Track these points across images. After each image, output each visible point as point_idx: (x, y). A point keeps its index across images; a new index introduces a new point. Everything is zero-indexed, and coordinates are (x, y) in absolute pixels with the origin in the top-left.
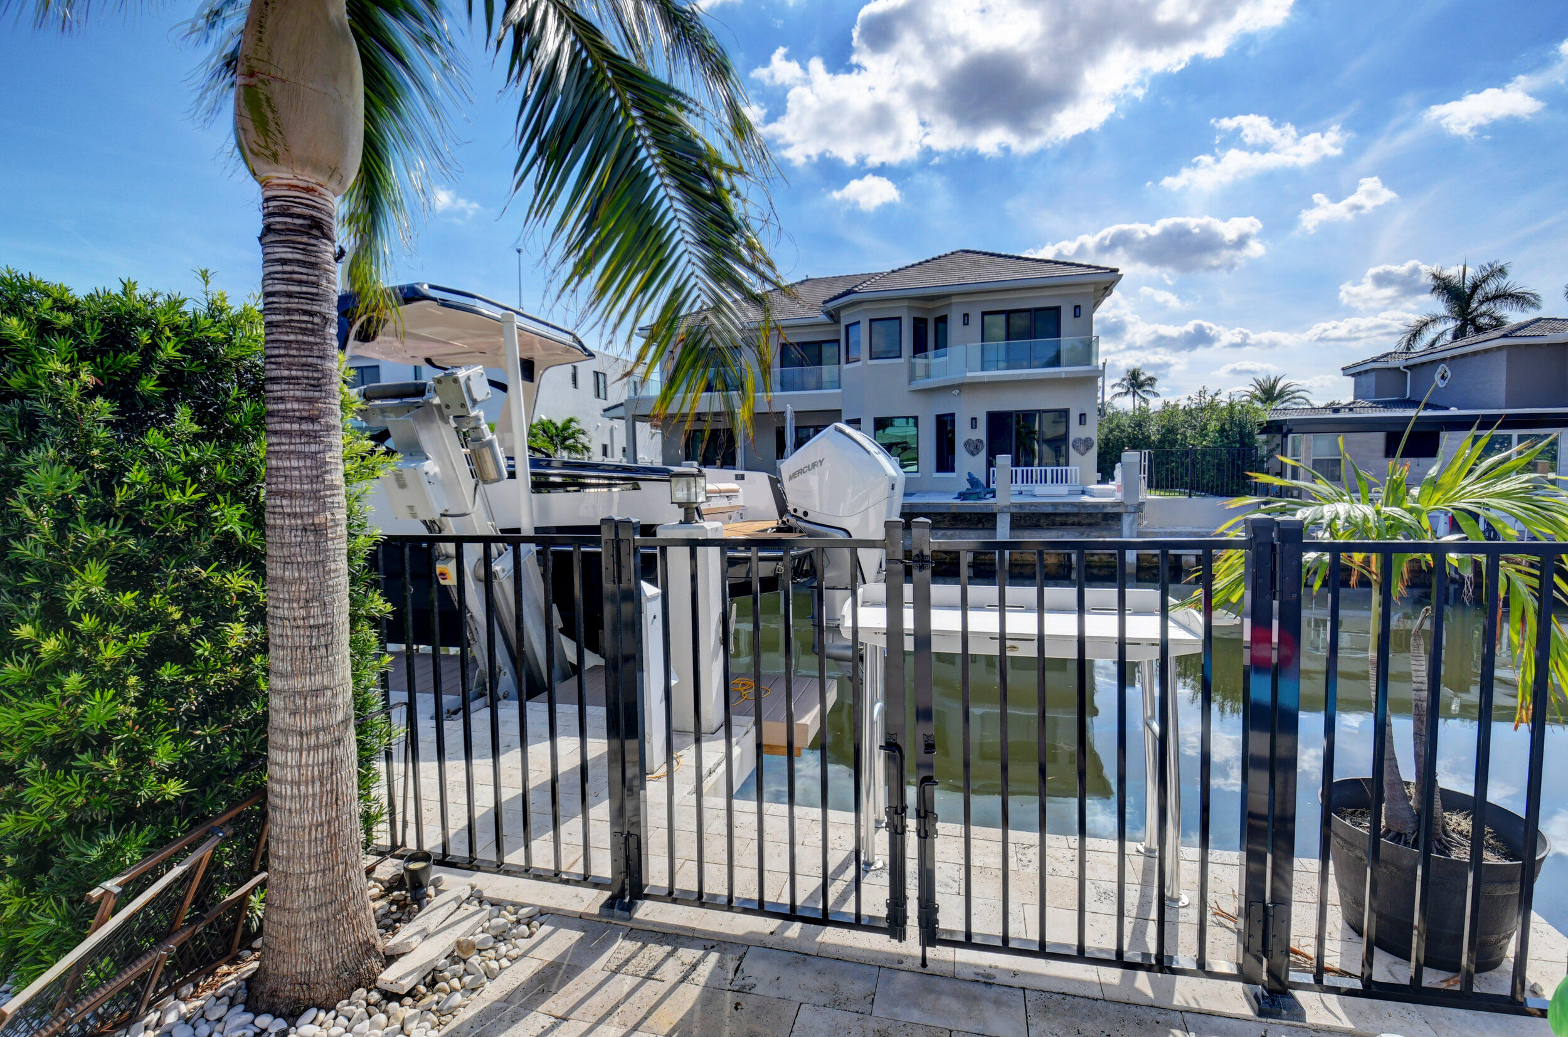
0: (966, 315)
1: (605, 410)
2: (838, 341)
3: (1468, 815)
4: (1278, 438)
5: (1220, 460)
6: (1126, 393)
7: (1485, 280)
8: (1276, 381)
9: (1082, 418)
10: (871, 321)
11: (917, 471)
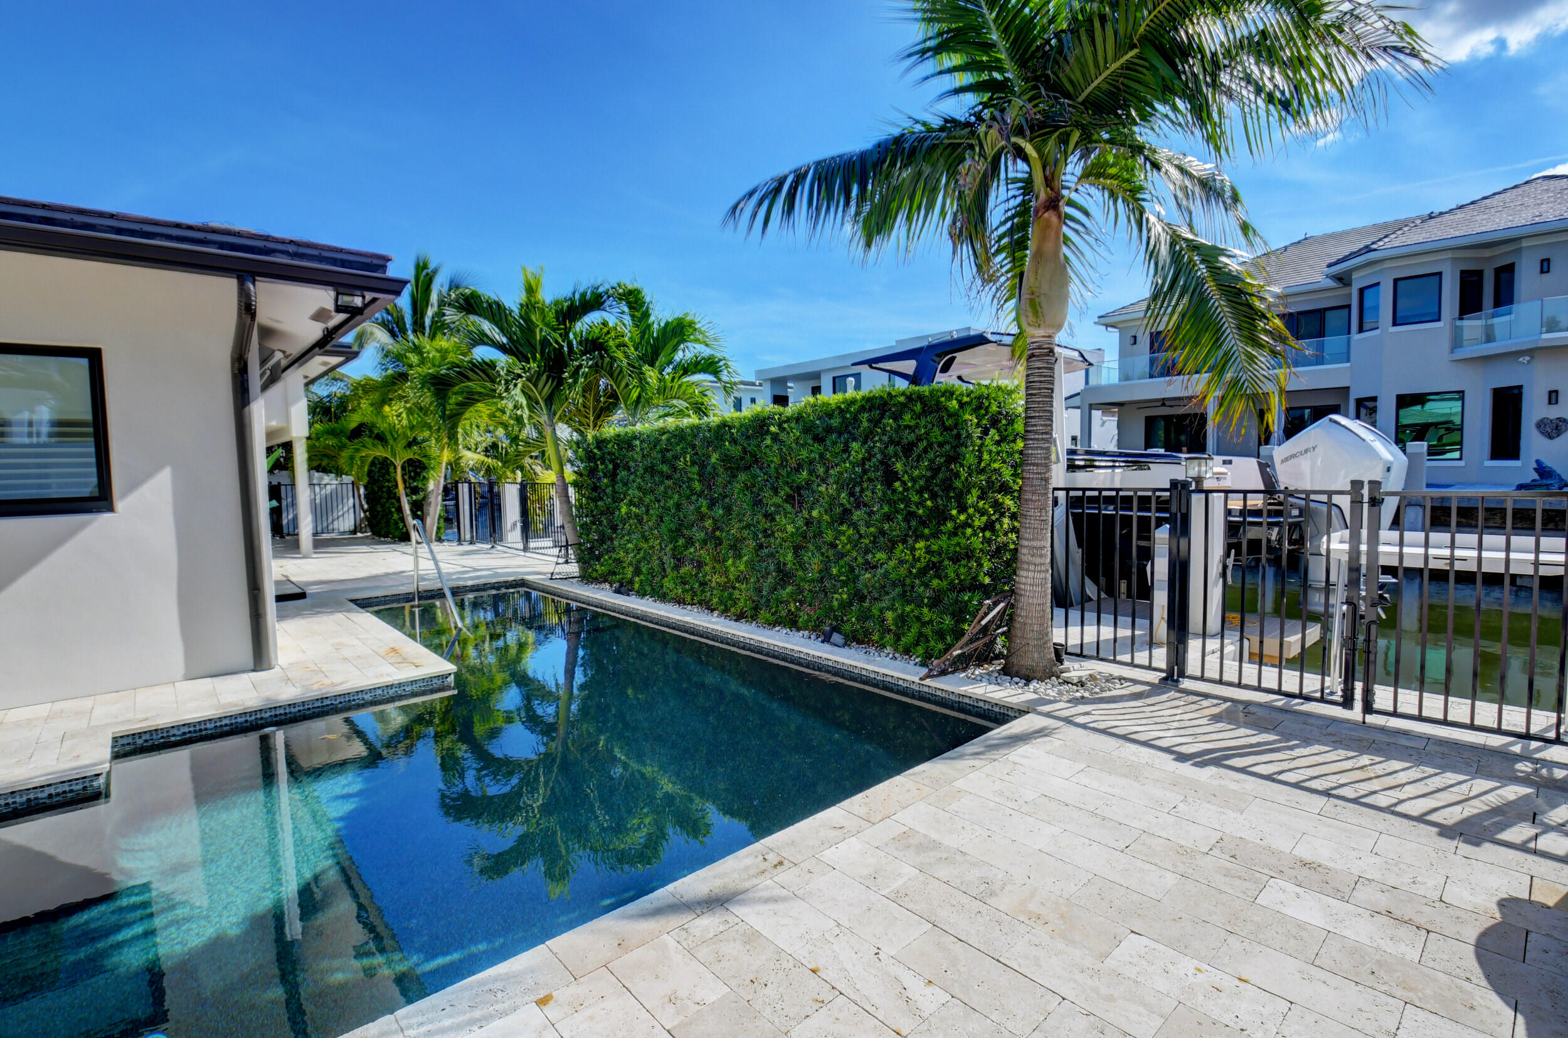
0: (1547, 260)
2: (1349, 307)
10: (1397, 280)
11: (1460, 459)
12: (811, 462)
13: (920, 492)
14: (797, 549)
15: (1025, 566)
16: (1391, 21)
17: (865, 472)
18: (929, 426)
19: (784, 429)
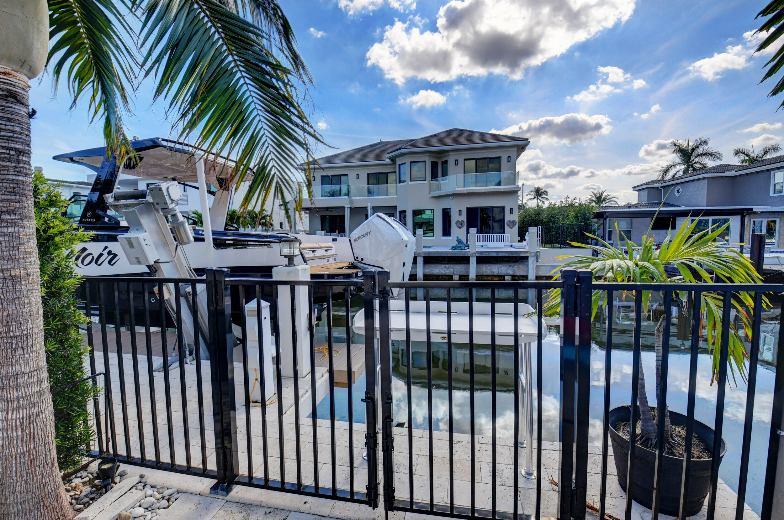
2: (395, 172)
3: (684, 427)
4: (602, 221)
5: (575, 231)
6: (534, 199)
7: (698, 147)
8: (602, 193)
9: (511, 210)
10: (411, 162)
11: (434, 237)
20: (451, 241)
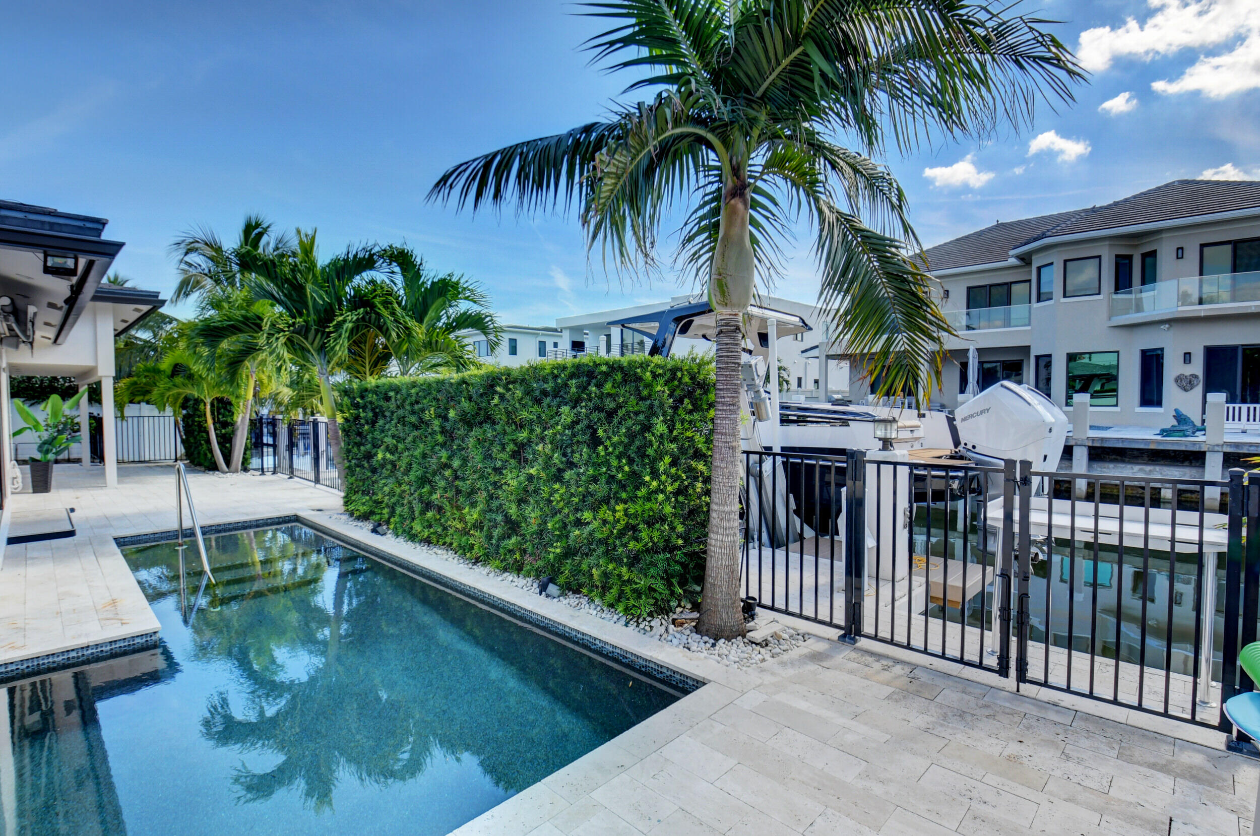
0: (1181, 248)
1: (803, 352)
2: (1029, 281)
10: (1066, 261)
11: (1116, 405)
12: (531, 422)
13: (619, 458)
14: (521, 502)
15: (715, 529)
16: (1040, 34)
17: (574, 435)
18: (627, 395)
19: (510, 390)
20: (1162, 416)
